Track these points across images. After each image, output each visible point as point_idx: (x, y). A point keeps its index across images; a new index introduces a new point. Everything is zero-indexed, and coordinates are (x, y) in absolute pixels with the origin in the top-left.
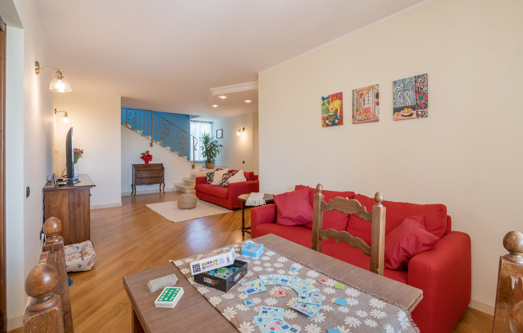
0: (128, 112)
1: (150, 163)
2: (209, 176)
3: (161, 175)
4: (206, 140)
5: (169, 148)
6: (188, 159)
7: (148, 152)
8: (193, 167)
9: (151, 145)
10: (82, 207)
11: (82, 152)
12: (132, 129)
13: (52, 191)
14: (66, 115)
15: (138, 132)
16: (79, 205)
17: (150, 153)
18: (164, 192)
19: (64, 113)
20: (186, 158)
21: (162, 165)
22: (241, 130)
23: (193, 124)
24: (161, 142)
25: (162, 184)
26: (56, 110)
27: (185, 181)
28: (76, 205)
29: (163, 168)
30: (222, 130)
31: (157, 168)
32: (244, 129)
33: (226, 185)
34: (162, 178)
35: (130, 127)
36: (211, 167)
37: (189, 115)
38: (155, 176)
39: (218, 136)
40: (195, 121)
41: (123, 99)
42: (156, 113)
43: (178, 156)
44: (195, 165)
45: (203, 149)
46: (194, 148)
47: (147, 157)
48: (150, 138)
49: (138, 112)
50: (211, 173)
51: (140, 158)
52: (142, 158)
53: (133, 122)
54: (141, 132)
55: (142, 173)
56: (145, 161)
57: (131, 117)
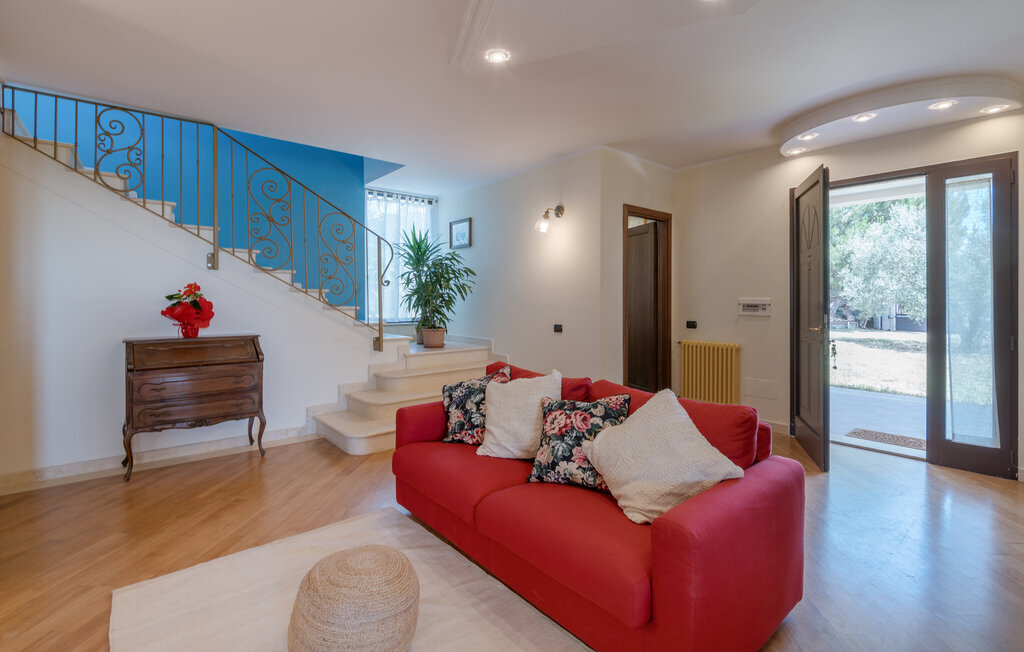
0: (105, 119)
1: (203, 333)
2: (461, 405)
3: (247, 383)
4: (418, 252)
5: (286, 276)
6: (360, 316)
7: (193, 289)
8: (378, 344)
9: (213, 262)
12: (124, 193)
15: (155, 206)
17: (207, 294)
18: (262, 452)
20: (353, 314)
21: (253, 341)
22: (552, 214)
23: (375, 202)
24: (256, 252)
25: (257, 420)
27: (349, 397)
29: (258, 357)
30: (470, 219)
31: (234, 356)
32: (559, 210)
33: (580, 476)
34: (255, 396)
35: (118, 184)
36: (438, 343)
37: (361, 159)
38: (223, 387)
39: (455, 243)
40: (380, 193)
42: (236, 139)
43: (320, 305)
44: (386, 336)
45: (409, 281)
46: (380, 277)
47: (191, 310)
48: (208, 233)
50: (470, 392)
51: (163, 313)
52: (169, 312)
53: (132, 164)
54: (168, 210)
55: (161, 381)
56: (184, 326)
57: (121, 142)
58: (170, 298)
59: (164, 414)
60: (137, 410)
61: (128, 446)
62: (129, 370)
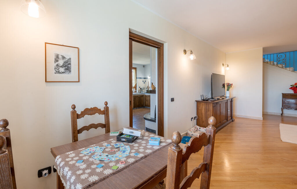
0: (278, 56)
7: (296, 84)
10: (210, 112)
11: (232, 85)
13: (199, 102)
14: (228, 66)
15: (288, 69)
16: (209, 111)
19: (227, 65)
26: (223, 64)
28: (208, 110)
35: (281, 66)
41: (264, 50)
47: (296, 88)
49: (288, 54)
51: (290, 88)
52: (291, 88)
53: (284, 62)
54: (291, 69)
55: (289, 100)
56: (294, 91)
57: (281, 59)
58: (291, 86)
59: (289, 106)
60: (284, 105)
61: (282, 111)
62: (283, 98)
